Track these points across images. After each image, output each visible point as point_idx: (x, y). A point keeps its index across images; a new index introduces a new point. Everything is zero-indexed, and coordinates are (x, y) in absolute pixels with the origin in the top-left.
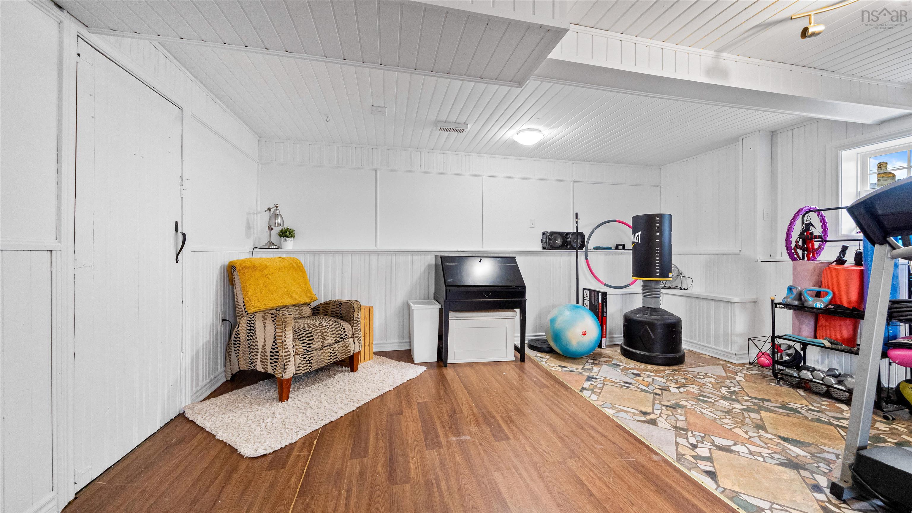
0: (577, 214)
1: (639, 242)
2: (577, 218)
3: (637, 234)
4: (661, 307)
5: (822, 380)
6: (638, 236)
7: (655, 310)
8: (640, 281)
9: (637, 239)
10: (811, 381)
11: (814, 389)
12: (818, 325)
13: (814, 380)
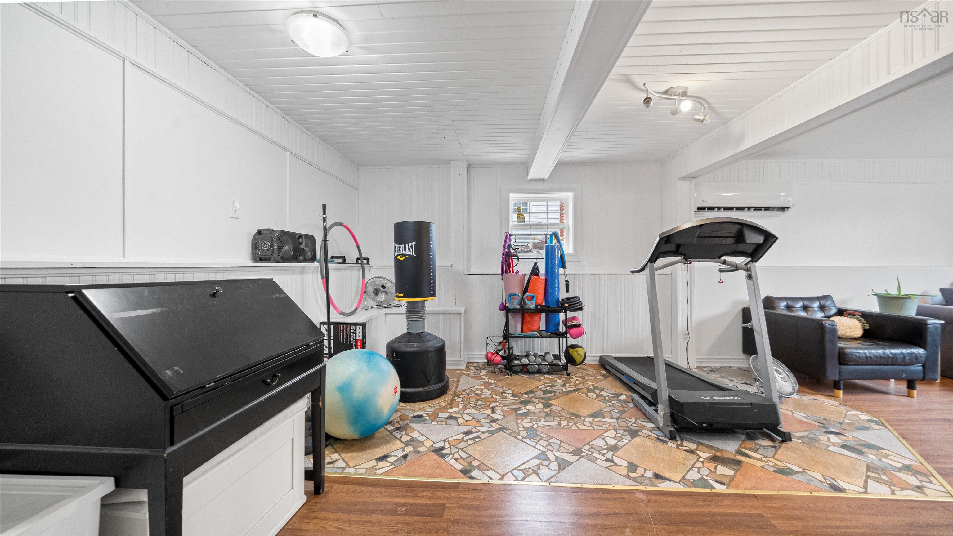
0: (324, 206)
1: (414, 254)
2: (324, 213)
3: (410, 244)
4: (426, 330)
5: (535, 362)
6: (412, 247)
7: (419, 336)
8: (404, 302)
9: (409, 250)
10: (528, 365)
11: (531, 370)
12: (524, 321)
13: (531, 363)
